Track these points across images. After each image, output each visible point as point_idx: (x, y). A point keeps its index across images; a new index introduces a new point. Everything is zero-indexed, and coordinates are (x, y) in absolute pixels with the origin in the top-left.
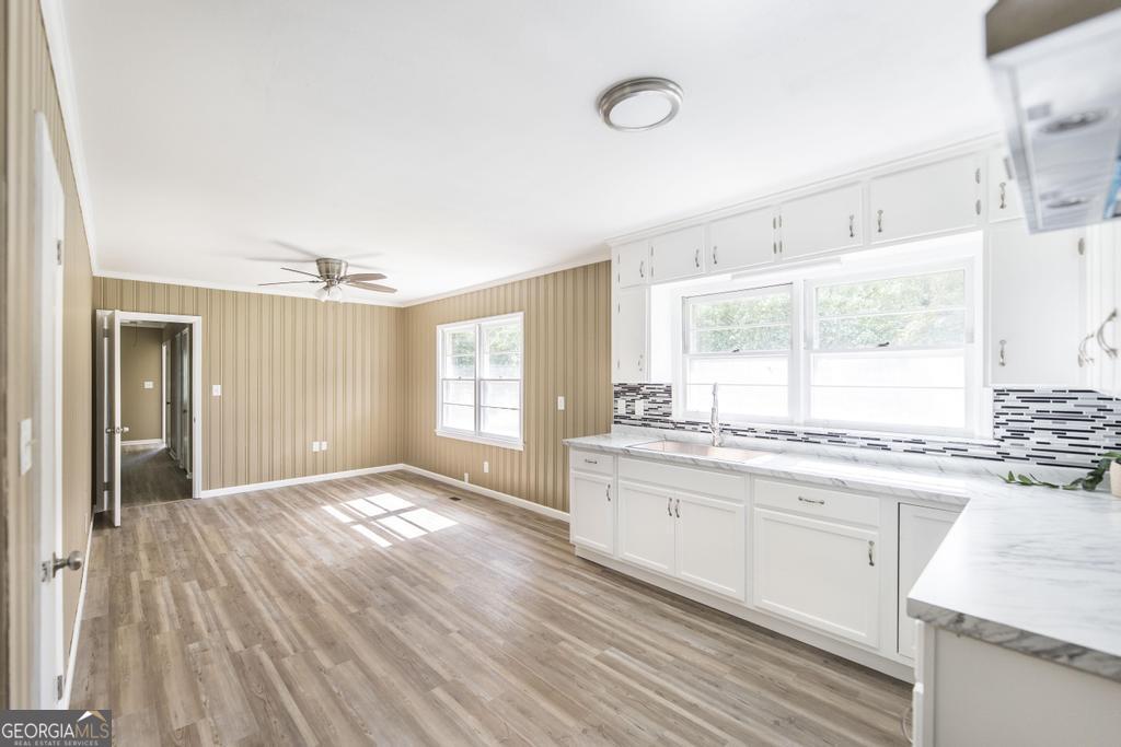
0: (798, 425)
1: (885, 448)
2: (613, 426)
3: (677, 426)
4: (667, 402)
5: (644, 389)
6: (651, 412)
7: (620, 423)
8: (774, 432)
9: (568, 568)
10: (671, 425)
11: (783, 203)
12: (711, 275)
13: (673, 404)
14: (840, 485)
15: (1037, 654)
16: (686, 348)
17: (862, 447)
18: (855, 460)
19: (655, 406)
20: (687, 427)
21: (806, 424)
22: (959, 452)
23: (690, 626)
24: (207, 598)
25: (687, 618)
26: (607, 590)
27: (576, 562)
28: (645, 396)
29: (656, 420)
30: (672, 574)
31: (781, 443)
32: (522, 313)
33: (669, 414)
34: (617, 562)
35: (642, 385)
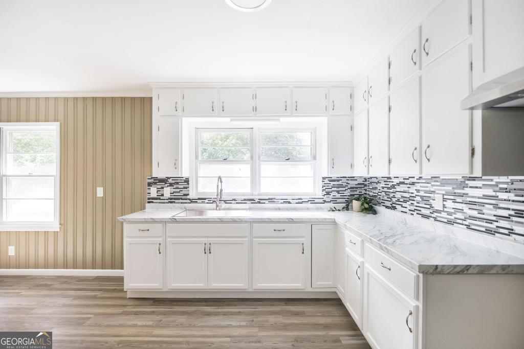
0: (256, 195)
1: (289, 203)
2: (147, 205)
3: (192, 201)
4: (186, 188)
5: (170, 181)
6: (175, 194)
7: (152, 202)
8: (245, 200)
9: (126, 309)
10: (189, 201)
11: (258, 88)
12: (220, 117)
13: (190, 189)
14: (291, 221)
15: (458, 273)
16: (197, 157)
17: (281, 203)
18: (279, 209)
19: (178, 190)
20: (199, 201)
21: (259, 195)
22: (312, 201)
23: (225, 314)
25: (219, 310)
26: (165, 314)
27: (130, 303)
28: (171, 185)
29: (178, 199)
30: (206, 288)
31: (249, 205)
32: (58, 124)
33: (187, 195)
34: (167, 292)
35: (169, 178)
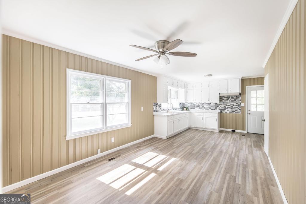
4: (161, 106)
5: (158, 104)
7: (154, 111)
24: (236, 173)
33: (161, 109)
